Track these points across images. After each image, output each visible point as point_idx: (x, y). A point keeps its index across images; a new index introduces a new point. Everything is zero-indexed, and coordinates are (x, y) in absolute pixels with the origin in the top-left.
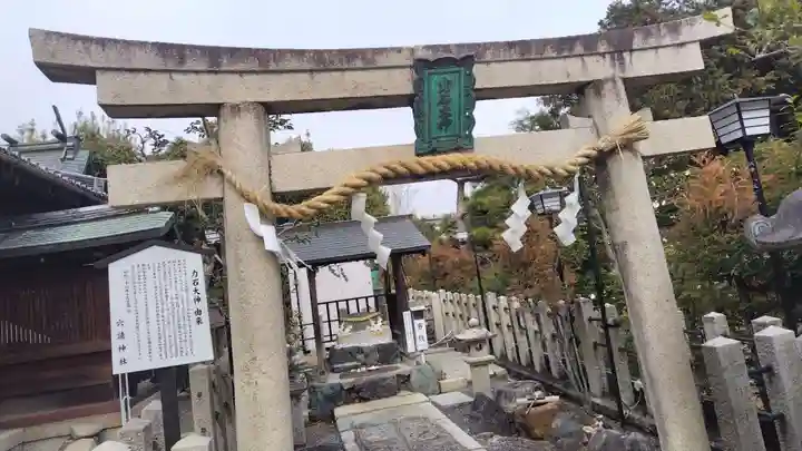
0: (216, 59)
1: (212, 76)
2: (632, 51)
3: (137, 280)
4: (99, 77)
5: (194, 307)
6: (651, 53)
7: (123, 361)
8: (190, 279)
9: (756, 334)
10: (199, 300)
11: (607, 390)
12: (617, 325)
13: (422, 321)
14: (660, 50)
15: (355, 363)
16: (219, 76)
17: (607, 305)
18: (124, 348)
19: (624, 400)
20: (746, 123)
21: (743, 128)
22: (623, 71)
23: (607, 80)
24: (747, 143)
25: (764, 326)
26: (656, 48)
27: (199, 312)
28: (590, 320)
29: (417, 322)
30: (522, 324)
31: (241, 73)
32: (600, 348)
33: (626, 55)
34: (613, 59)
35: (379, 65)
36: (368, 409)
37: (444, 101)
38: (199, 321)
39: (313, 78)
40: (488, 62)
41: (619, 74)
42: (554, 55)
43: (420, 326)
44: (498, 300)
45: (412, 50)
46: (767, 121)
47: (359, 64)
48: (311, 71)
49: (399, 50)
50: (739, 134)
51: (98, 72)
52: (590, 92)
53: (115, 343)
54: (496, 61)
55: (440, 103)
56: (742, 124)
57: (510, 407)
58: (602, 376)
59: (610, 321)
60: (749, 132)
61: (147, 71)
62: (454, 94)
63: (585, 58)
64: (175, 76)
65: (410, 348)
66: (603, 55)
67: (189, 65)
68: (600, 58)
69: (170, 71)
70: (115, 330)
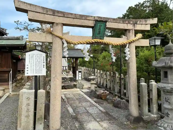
0: (54, 12)
1: (53, 16)
2: (137, 24)
3: (32, 57)
4: (29, 12)
5: (43, 64)
6: (140, 25)
7: (27, 73)
8: (43, 58)
9: (150, 83)
10: (44, 63)
11: (118, 92)
12: (123, 79)
13: (81, 73)
14: (142, 25)
15: (64, 81)
16: (54, 16)
17: (122, 74)
18: (28, 71)
19: (122, 94)
20: (156, 42)
21: (155, 43)
22: (135, 28)
23: (131, 29)
24: (155, 46)
25: (152, 82)
26: (142, 24)
27: (44, 65)
28: (117, 77)
29: (79, 73)
30: (102, 76)
31: (59, 16)
32: (118, 83)
33: (136, 25)
34: (133, 25)
35: (87, 19)
36: (67, 91)
37: (100, 29)
38: (44, 67)
39: (73, 20)
40: (109, 22)
41: (134, 29)
42: (122, 22)
43: (80, 74)
44: (97, 71)
45: (94, 17)
46: (160, 42)
47: (83, 18)
48: (73, 18)
49: (92, 17)
50: (154, 44)
51: (29, 11)
52: (128, 32)
53: (26, 69)
54: (111, 22)
55: (99, 29)
56: (155, 42)
57: (98, 93)
58: (118, 89)
59: (122, 78)
60: (156, 44)
61: (39, 13)
62: (102, 28)
63: (128, 24)
64: (45, 15)
65: (77, 79)
66: (131, 24)
67: (49, 13)
68: (130, 25)
69: (44, 14)
70: (26, 67)
